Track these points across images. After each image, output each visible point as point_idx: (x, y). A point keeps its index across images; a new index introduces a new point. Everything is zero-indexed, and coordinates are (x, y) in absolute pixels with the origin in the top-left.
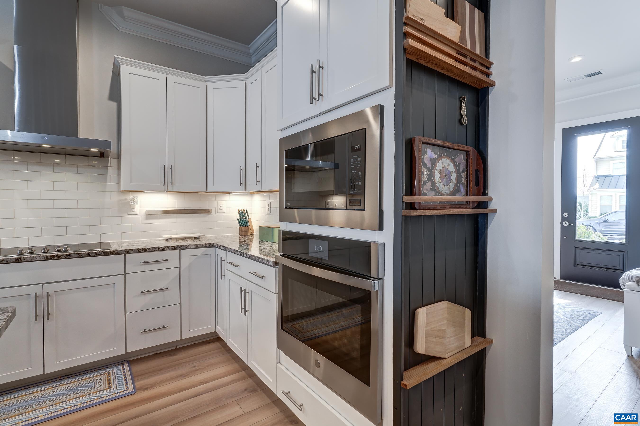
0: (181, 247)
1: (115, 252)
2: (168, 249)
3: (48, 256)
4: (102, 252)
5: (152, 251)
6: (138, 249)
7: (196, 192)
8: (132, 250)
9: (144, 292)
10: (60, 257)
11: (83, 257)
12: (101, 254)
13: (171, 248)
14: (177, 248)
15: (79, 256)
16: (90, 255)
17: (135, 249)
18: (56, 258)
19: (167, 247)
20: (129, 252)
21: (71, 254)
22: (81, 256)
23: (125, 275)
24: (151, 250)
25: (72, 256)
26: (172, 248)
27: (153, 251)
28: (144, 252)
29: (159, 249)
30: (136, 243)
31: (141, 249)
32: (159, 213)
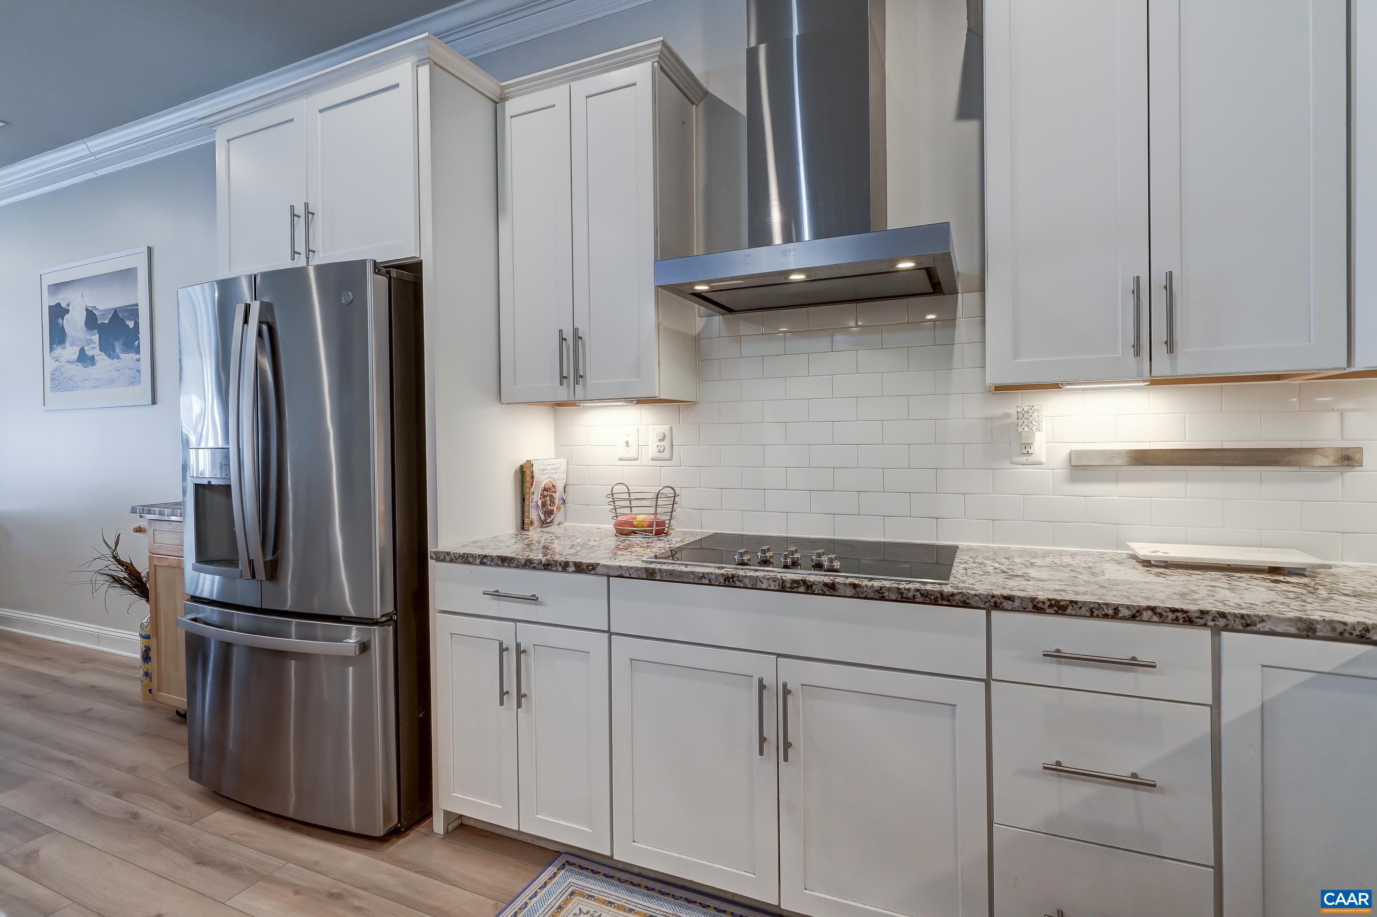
0: (1222, 622)
1: (957, 598)
2: (1156, 619)
3: (786, 580)
4: (918, 590)
5: (1088, 614)
6: (1033, 600)
7: (1277, 377)
8: (1013, 601)
9: (1057, 769)
10: (811, 589)
11: (866, 598)
12: (914, 596)
13: (1171, 616)
14: (1202, 622)
15: (855, 594)
16: (884, 595)
17: (1022, 599)
18: (802, 589)
19: (1153, 609)
20: (1000, 603)
21: (837, 584)
22: (862, 596)
23: (988, 682)
24: (1083, 609)
25: (838, 589)
26: (1177, 619)
27: (1092, 615)
28: (1056, 613)
29: (1116, 610)
30: (1032, 564)
31: (1043, 603)
32: (1118, 462)
